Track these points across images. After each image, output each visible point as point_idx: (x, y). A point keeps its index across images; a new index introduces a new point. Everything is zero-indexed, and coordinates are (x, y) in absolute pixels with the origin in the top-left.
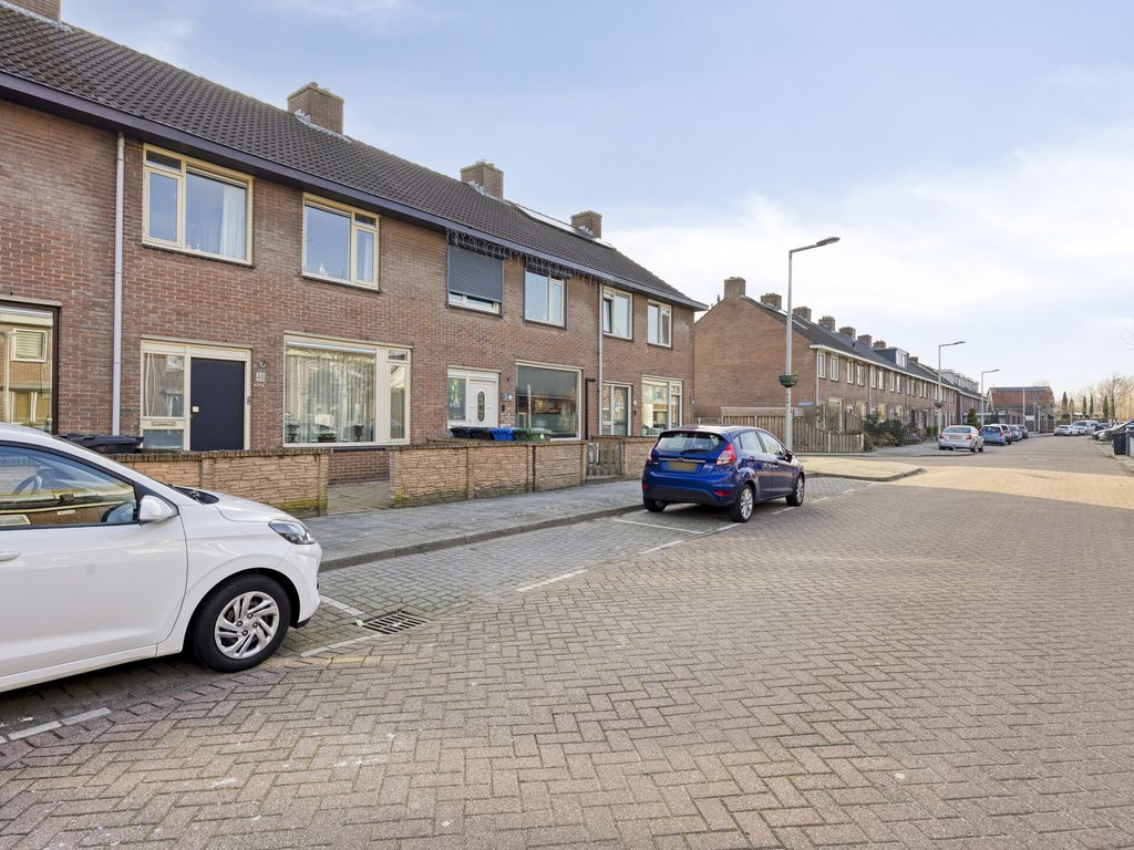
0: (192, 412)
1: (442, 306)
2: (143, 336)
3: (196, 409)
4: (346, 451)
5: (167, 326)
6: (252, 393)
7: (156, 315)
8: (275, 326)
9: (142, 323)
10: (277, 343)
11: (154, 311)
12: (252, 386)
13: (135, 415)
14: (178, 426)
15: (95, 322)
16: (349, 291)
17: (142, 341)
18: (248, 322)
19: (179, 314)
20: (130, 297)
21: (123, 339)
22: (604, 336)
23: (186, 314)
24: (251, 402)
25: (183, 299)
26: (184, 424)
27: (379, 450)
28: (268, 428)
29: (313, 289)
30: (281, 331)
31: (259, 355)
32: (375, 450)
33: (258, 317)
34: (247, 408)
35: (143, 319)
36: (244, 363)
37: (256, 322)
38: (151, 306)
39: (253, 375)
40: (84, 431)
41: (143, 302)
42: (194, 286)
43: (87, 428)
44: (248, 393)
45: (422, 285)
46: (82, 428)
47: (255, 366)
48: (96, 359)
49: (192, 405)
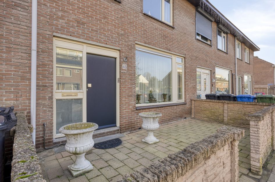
0: (87, 87)
1: (194, 38)
2: (55, 34)
3: (90, 85)
4: (162, 107)
5: (71, 29)
6: (120, 76)
7: (63, 21)
8: (131, 38)
9: (53, 25)
10: (132, 48)
11: (62, 18)
12: (120, 72)
13: (49, 89)
14: (79, 97)
15: (17, 18)
16: (162, 25)
17: (54, 39)
18: (118, 34)
19: (78, 22)
20: (45, 5)
21: (38, 34)
22: (237, 58)
23: (83, 24)
24: (120, 81)
25: (81, 13)
26: (82, 95)
27: (175, 106)
28: (129, 96)
29: (148, 21)
30: (134, 42)
31: (124, 54)
32: (173, 106)
33: (123, 32)
34: (118, 85)
35: (55, 22)
36: (115, 58)
37: (122, 35)
38: (60, 14)
39: (121, 66)
40: (8, 102)
41: (54, 10)
42: (88, 7)
43: (11, 100)
44: (118, 76)
45: (188, 28)
46: (6, 100)
47: (122, 60)
48: (19, 47)
49: (88, 82)
